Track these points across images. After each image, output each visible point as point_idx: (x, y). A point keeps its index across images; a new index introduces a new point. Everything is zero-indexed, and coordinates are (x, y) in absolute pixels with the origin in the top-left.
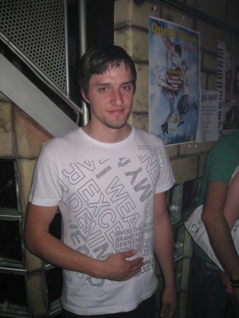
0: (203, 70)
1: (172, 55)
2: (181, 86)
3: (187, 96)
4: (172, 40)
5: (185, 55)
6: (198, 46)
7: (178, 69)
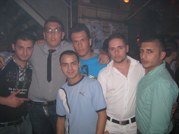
0: (103, 32)
1: (93, 29)
2: (96, 36)
3: (97, 39)
4: (93, 25)
5: (97, 29)
6: (101, 26)
7: (95, 32)
